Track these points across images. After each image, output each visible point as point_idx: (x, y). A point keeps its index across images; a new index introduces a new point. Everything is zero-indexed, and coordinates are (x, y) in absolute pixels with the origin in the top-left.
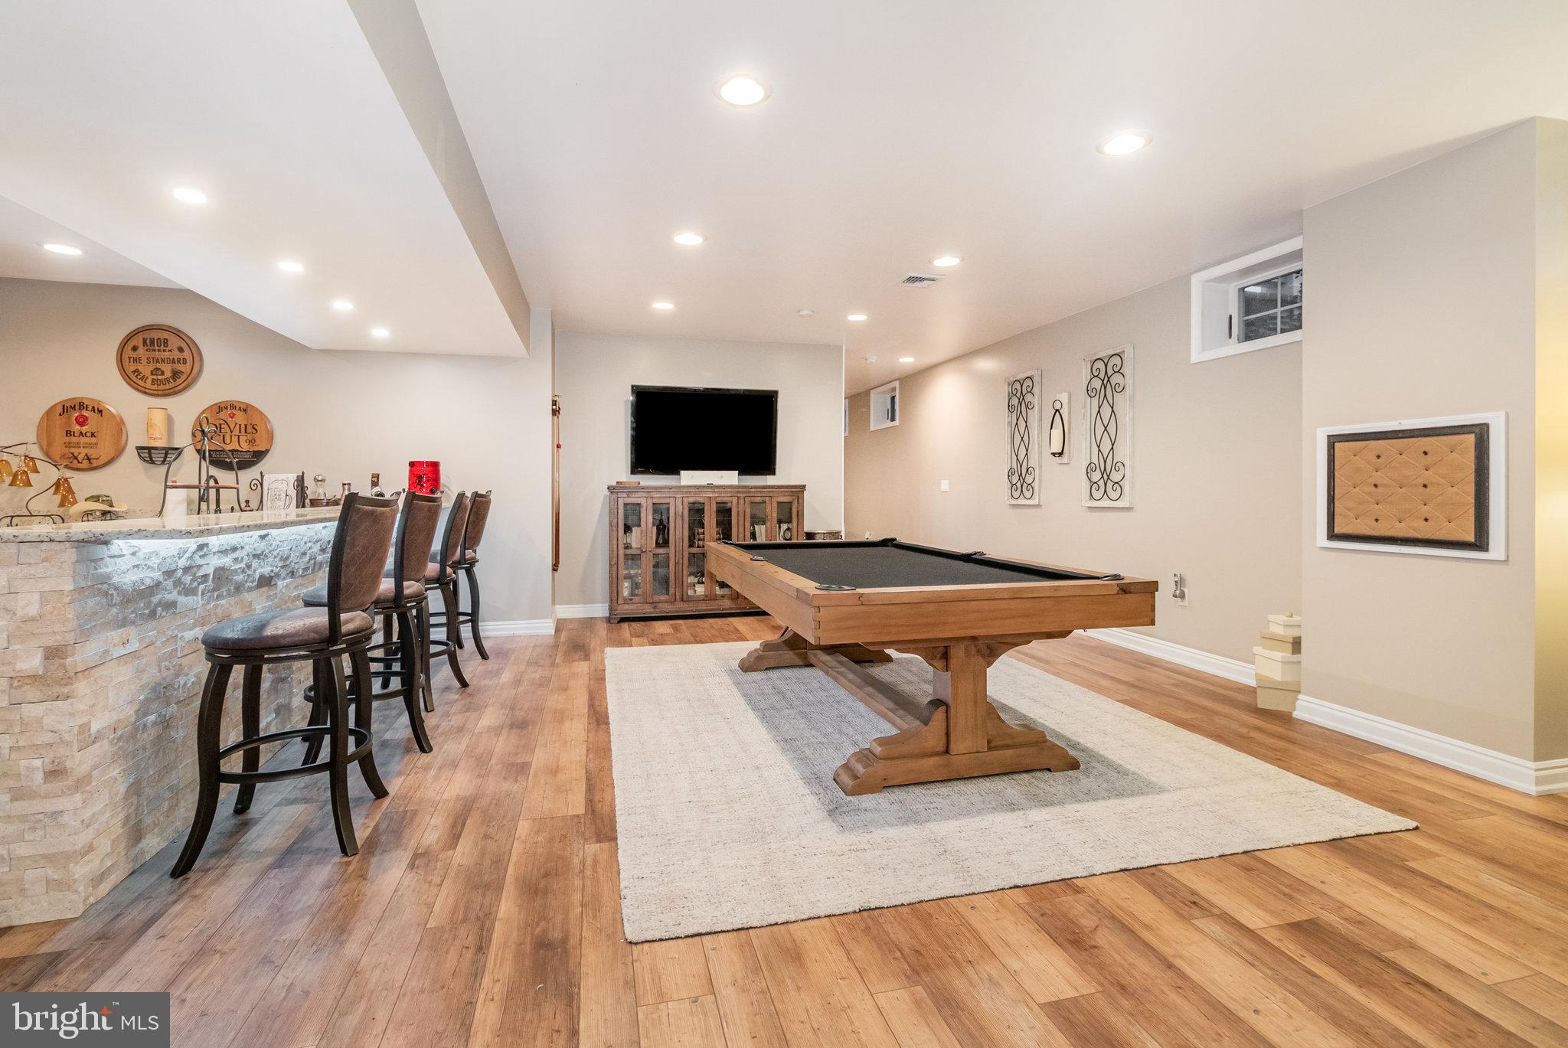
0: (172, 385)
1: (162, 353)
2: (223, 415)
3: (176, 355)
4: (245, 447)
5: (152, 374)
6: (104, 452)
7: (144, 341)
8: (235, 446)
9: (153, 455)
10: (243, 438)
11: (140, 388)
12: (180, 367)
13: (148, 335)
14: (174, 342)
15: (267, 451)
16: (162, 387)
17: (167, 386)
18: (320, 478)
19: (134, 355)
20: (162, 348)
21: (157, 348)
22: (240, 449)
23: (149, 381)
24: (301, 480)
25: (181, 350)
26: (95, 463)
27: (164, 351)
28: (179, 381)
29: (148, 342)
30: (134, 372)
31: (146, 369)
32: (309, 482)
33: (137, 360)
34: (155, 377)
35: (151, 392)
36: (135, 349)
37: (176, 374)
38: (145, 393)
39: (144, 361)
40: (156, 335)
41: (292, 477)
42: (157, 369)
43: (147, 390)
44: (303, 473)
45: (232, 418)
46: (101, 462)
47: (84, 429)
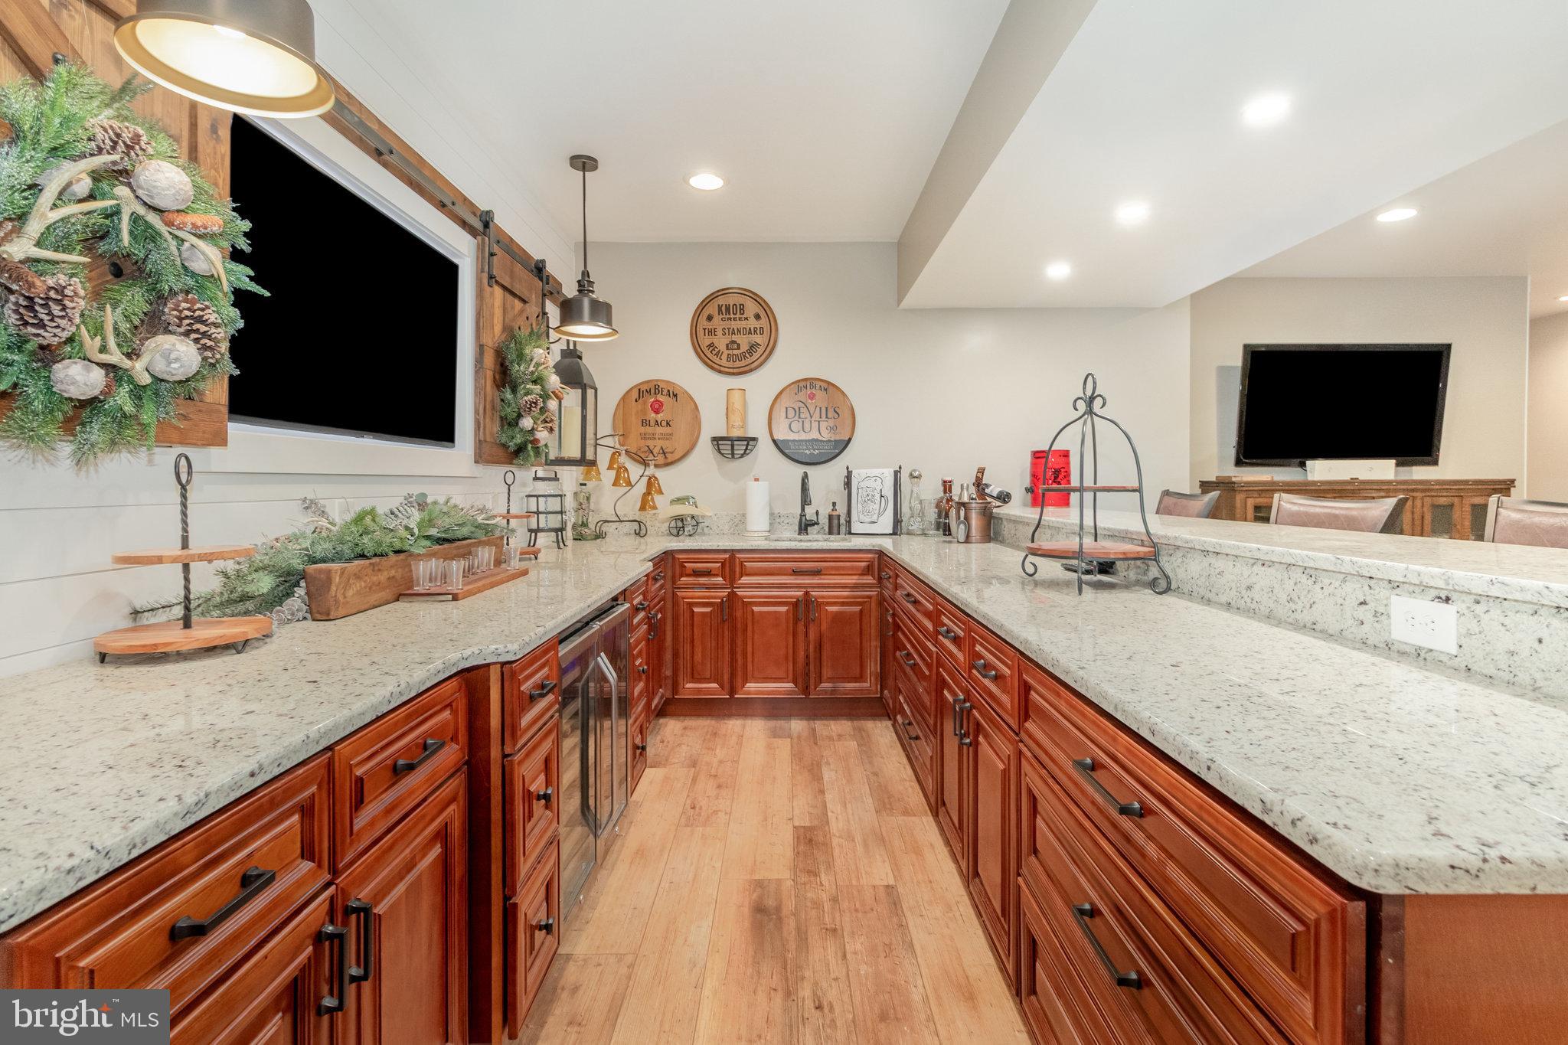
0: (748, 361)
1: (738, 322)
2: (803, 395)
3: (752, 323)
4: (826, 435)
5: (727, 349)
6: (678, 445)
7: (720, 308)
8: (814, 435)
9: (730, 448)
10: (824, 425)
11: (716, 366)
12: (758, 339)
13: (722, 301)
14: (751, 308)
15: (850, 441)
16: (738, 364)
17: (743, 363)
18: (915, 474)
19: (709, 326)
20: (738, 316)
21: (732, 316)
22: (820, 438)
23: (725, 357)
24: (898, 478)
25: (758, 317)
26: (670, 458)
27: (740, 319)
28: (756, 356)
29: (723, 308)
30: (710, 346)
31: (721, 342)
32: (904, 477)
33: (712, 332)
34: (730, 352)
35: (727, 370)
36: (710, 318)
37: (753, 347)
38: (720, 372)
39: (719, 332)
40: (731, 300)
41: (887, 472)
42: (734, 342)
43: (722, 369)
44: (900, 468)
45: (812, 399)
46: (677, 456)
47: (660, 417)
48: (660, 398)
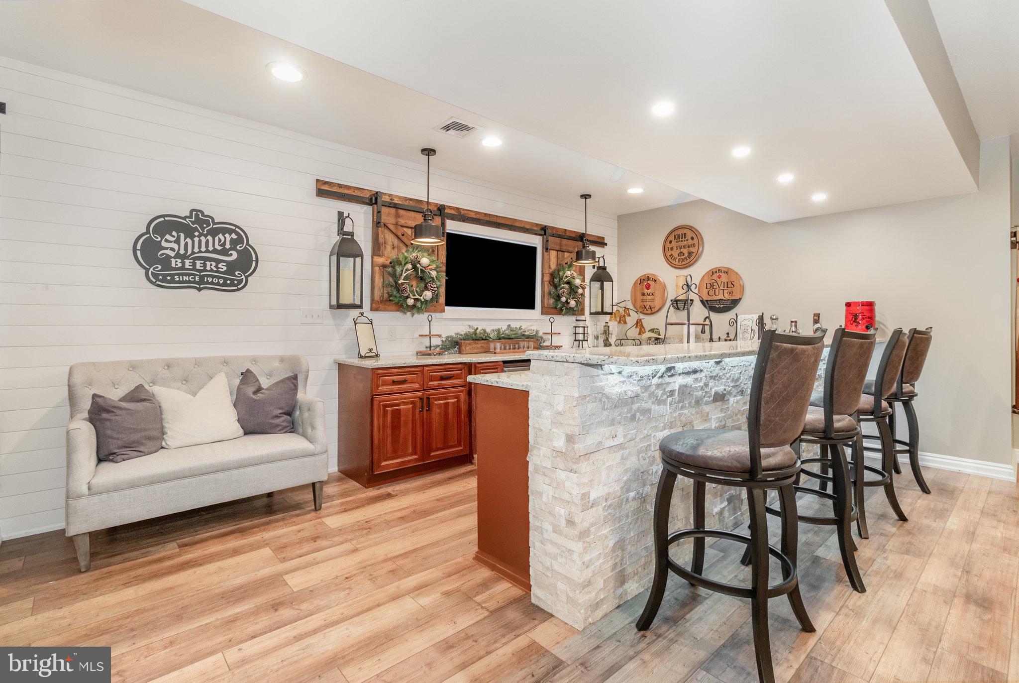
0: (688, 261)
1: (684, 242)
2: (715, 277)
3: (690, 242)
4: (727, 297)
5: (679, 256)
6: (657, 304)
7: (675, 236)
8: (721, 297)
9: (678, 305)
10: (726, 291)
11: (673, 265)
12: (692, 249)
13: (676, 233)
14: (689, 234)
15: (740, 299)
16: (683, 263)
17: (686, 262)
18: (774, 317)
19: (670, 246)
21: (681, 240)
22: (724, 299)
23: (677, 260)
24: (761, 318)
25: (692, 238)
26: (654, 310)
27: (684, 241)
28: (692, 258)
29: (677, 236)
30: (670, 256)
31: (675, 253)
32: (767, 320)
33: (671, 249)
34: (680, 257)
35: (678, 266)
36: (671, 242)
37: (690, 254)
38: (675, 268)
39: (675, 248)
40: (680, 232)
41: (755, 317)
42: (681, 252)
43: (676, 266)
44: (763, 314)
45: (719, 278)
46: (656, 309)
47: (649, 291)
48: (649, 282)
